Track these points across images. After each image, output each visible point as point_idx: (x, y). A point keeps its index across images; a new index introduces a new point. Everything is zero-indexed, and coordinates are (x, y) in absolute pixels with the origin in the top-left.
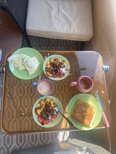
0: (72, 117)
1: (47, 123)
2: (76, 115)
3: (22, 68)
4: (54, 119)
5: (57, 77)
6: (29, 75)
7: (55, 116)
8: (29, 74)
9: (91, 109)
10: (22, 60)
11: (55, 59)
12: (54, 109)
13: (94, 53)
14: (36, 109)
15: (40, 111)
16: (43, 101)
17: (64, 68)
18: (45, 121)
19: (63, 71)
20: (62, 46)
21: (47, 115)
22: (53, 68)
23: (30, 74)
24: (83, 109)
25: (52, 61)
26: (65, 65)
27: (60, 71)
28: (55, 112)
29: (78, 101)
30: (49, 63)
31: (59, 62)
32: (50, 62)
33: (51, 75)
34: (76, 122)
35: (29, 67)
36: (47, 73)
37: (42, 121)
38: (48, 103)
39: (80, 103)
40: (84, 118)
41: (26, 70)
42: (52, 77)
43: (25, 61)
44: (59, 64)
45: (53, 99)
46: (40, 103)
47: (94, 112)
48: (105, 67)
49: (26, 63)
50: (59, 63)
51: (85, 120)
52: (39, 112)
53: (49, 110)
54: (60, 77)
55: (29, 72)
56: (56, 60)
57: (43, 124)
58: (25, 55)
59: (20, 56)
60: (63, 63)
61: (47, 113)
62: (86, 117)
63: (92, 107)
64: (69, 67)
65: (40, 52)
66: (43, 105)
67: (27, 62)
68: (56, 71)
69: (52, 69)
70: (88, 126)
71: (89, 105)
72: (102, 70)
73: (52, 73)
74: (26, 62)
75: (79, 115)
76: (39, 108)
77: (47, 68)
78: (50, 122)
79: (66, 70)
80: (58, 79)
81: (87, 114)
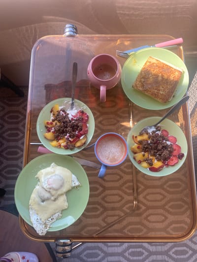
0: (166, 102)
1: (179, 147)
2: (162, 95)
3: (62, 202)
4: (169, 136)
5: (87, 127)
6: (79, 186)
7: (165, 133)
8: (77, 187)
9: (152, 65)
10: (45, 203)
11: (45, 130)
12: (151, 134)
13: (37, 49)
14: (153, 169)
15: (156, 161)
16: (136, 155)
17: (68, 112)
18: (175, 153)
19: (74, 114)
21: (163, 147)
22: (68, 135)
23: (77, 184)
24: (151, 80)
25: (49, 135)
26: (60, 108)
27: (74, 120)
28: (156, 133)
29: (135, 89)
30: (55, 143)
31: (53, 121)
32: (52, 140)
33: (81, 138)
34: (174, 96)
35: (62, 186)
36: (79, 147)
37: (174, 158)
38: (141, 146)
39: (139, 85)
40: (167, 80)
41: (67, 193)
42: (86, 137)
43: (47, 195)
44: (59, 121)
45: (133, 136)
46: (140, 162)
47: (158, 60)
48: (68, 31)
49: (53, 192)
50: (56, 121)
51: (172, 78)
52: (157, 164)
53: (154, 144)
54: (87, 120)
55: (74, 185)
56: (49, 126)
57: (181, 156)
58: (33, 196)
59: (35, 207)
60: (56, 113)
61: (160, 147)
62: (166, 77)
63: (148, 64)
64: (68, 100)
65: (27, 162)
66: (144, 155)
67: (51, 190)
68: (75, 127)
69: (70, 136)
70: (181, 74)
71: (144, 68)
73: (78, 137)
74: (49, 192)
75: (162, 88)
76: (151, 164)
77: (66, 148)
78: (177, 143)
79: (72, 108)
80: (92, 126)
81: (160, 75)
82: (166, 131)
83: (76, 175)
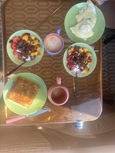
0: (19, 77)
1: (11, 47)
2: (21, 83)
3: (79, 18)
4: (17, 56)
5: (68, 61)
6: (70, 27)
7: (20, 57)
8: (72, 27)
9: (28, 102)
10: (88, 18)
11: (91, 58)
12: (29, 57)
13: (99, 110)
14: (28, 34)
15: (26, 40)
16: (38, 43)
17: (79, 70)
18: (14, 45)
19: (75, 68)
20: (108, 79)
21: (22, 48)
22: (78, 55)
23: (71, 29)
24: (28, 92)
25: (89, 55)
26: (84, 72)
27: (75, 64)
28: (25, 57)
29: (39, 87)
30: (86, 50)
31: (87, 64)
32: (87, 52)
33: (71, 54)
34: (13, 82)
35: (80, 26)
36: (72, 47)
37: (15, 41)
38: (35, 49)
39: (36, 89)
40: (18, 93)
41: (77, 23)
42: (68, 54)
43: (88, 21)
44: (84, 64)
45: (40, 54)
46: (36, 39)
47: (24, 106)
49: (84, 23)
50: (86, 63)
51: (15, 94)
52: (26, 38)
53: (27, 50)
54: (67, 64)
55: (73, 28)
56: (89, 60)
57: (11, 41)
58: (95, 22)
59: (94, 16)
60: (85, 68)
61: (24, 48)
62: (19, 95)
63: (30, 103)
64: (80, 76)
65: (99, 40)
66: (33, 43)
67: (86, 24)
68: (75, 59)
70: (8, 97)
71: (33, 100)
72: (77, 119)
74: (87, 23)
75: (21, 86)
76: (29, 38)
77: (79, 48)
78: (13, 50)
79: (77, 72)
80: (65, 61)
81: (22, 96)
82: (19, 59)
83: (72, 33)
